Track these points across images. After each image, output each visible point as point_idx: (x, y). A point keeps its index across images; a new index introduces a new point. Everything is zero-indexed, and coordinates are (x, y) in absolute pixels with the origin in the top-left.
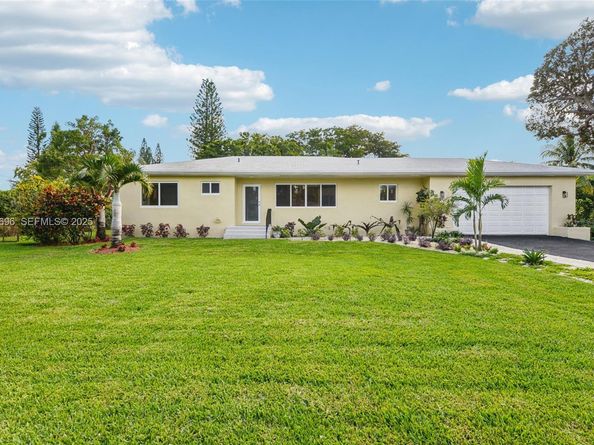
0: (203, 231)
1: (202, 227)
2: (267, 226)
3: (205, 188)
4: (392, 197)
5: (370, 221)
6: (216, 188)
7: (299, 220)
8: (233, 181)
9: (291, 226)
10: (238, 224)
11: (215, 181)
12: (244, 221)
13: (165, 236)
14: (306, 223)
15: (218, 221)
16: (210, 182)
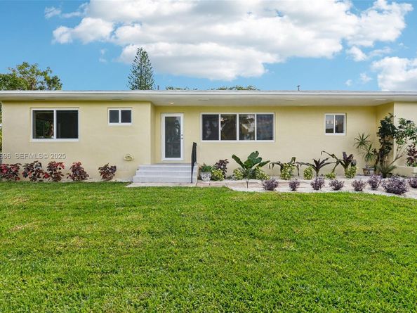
0: (107, 172)
1: (106, 167)
2: (193, 165)
3: (113, 117)
4: (339, 129)
5: (321, 158)
6: (127, 117)
7: (234, 157)
8: (148, 107)
9: (222, 164)
10: (155, 162)
11: (126, 107)
12: (164, 158)
13: (57, 178)
14: (243, 160)
15: (129, 159)
16: (120, 108)
